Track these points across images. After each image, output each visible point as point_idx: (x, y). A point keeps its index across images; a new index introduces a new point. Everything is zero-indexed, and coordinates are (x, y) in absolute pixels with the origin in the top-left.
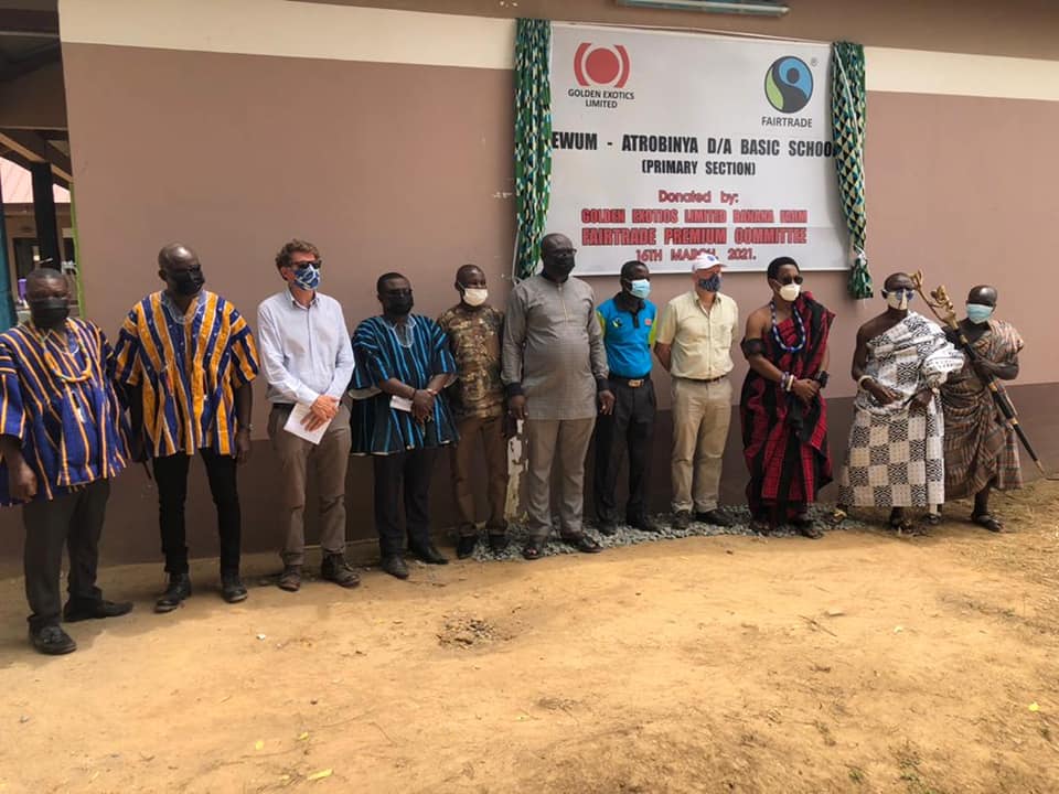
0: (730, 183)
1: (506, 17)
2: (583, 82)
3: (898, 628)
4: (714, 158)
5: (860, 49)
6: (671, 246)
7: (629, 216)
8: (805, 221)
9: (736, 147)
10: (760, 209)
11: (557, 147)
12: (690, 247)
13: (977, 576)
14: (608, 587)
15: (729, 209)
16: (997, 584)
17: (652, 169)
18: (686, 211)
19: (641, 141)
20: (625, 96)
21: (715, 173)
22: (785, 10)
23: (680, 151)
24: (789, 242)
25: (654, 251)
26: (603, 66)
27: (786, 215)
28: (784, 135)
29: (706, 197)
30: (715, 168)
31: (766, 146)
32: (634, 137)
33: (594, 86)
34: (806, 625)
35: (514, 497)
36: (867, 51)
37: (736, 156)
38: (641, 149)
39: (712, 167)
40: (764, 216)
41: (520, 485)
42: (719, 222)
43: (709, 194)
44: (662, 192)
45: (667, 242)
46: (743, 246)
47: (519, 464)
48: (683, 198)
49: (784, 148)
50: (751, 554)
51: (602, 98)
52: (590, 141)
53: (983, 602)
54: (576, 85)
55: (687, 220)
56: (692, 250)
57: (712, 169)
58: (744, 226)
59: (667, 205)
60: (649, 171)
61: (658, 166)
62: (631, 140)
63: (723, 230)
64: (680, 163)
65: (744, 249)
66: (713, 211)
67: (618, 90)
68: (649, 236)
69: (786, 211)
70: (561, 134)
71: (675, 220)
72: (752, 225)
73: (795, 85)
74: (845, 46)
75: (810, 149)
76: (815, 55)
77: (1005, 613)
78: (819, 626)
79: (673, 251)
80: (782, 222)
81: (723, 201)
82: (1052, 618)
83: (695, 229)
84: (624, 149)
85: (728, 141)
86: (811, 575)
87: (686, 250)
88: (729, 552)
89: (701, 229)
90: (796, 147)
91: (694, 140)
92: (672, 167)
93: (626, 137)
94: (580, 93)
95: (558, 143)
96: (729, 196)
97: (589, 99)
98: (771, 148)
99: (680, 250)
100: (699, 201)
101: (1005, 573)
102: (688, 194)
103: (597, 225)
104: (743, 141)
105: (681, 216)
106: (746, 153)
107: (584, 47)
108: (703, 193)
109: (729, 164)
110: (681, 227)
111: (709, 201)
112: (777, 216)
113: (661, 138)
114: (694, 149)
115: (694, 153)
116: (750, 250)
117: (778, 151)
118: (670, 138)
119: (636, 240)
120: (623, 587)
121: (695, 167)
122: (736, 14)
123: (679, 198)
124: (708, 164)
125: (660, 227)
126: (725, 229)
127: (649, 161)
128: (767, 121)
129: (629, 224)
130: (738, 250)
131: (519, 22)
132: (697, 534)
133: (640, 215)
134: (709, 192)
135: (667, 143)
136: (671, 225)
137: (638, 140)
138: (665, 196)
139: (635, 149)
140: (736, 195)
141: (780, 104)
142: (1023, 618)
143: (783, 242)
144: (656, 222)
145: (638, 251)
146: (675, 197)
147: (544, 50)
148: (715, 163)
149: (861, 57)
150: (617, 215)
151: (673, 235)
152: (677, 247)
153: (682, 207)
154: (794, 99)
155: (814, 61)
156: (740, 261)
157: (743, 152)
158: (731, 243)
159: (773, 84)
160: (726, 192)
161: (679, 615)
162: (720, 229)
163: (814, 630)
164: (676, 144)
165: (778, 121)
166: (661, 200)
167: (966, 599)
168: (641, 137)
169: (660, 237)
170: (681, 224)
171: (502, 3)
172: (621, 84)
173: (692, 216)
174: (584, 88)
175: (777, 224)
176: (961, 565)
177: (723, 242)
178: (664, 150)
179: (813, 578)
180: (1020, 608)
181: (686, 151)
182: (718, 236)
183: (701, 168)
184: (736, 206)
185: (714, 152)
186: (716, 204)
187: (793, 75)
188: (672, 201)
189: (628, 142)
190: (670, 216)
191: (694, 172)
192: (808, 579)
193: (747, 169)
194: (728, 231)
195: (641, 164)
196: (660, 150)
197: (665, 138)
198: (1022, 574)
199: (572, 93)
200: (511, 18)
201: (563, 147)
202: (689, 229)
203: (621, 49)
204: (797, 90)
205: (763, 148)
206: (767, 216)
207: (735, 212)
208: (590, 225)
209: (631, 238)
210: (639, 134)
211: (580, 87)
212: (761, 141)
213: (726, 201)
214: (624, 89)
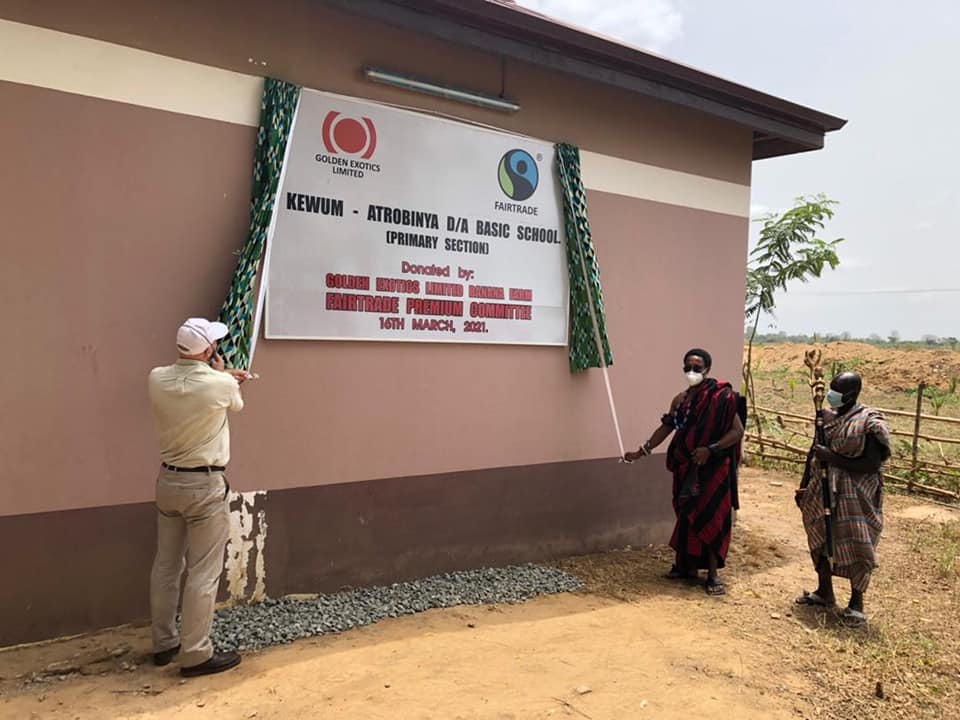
0: (466, 260)
1: (255, 75)
2: (330, 149)
3: (644, 702)
4: (452, 235)
5: (576, 150)
6: (413, 315)
7: (373, 284)
8: (530, 300)
9: (472, 226)
10: (492, 286)
11: (303, 210)
12: (430, 318)
13: (690, 636)
14: (355, 678)
15: (465, 284)
16: (710, 643)
17: (396, 241)
18: (427, 283)
19: (385, 212)
20: (372, 167)
21: (454, 250)
22: (516, 107)
23: (422, 226)
24: (517, 318)
25: (397, 319)
26: (350, 136)
27: (515, 294)
28: (514, 220)
29: (445, 272)
30: (454, 245)
31: (498, 228)
32: (380, 208)
33: (341, 154)
34: (560, 709)
35: (242, 576)
36: (581, 153)
37: (472, 236)
38: (385, 221)
39: (451, 243)
40: (496, 293)
41: (248, 563)
42: (457, 295)
43: (448, 268)
44: (404, 263)
45: (409, 312)
46: (477, 319)
47: (249, 539)
48: (424, 272)
49: (513, 232)
50: (491, 626)
51: (349, 167)
52: (336, 208)
53: (704, 664)
54: (324, 152)
55: (428, 293)
56: (432, 321)
57: (451, 245)
58: (478, 300)
59: (410, 277)
60: (393, 242)
61: (401, 238)
62: (376, 211)
63: (460, 304)
64: (421, 237)
65: (478, 322)
66: (452, 285)
67: (365, 161)
68: (391, 305)
69: (514, 290)
70: (307, 197)
71: (417, 291)
72: (485, 301)
73: (524, 176)
74: (565, 146)
75: (539, 235)
76: (542, 152)
77: (725, 674)
78: (572, 708)
79: (414, 320)
80: (511, 299)
81: (460, 276)
82: (764, 675)
83: (435, 301)
84: (369, 219)
85: (465, 221)
86: (551, 646)
87: (427, 320)
88: (470, 626)
89: (441, 301)
90: (523, 232)
91: (435, 217)
92: (414, 240)
93: (372, 208)
94: (328, 159)
95: (304, 206)
96: (465, 272)
97: (337, 166)
98: (502, 231)
99: (421, 320)
100: (439, 274)
101: (712, 630)
102: (428, 267)
103: (342, 291)
104: (478, 222)
105: (422, 287)
106: (481, 233)
107: (332, 115)
108: (442, 268)
109: (466, 242)
110: (422, 298)
111: (448, 275)
112: (507, 294)
113: (404, 211)
114: (435, 225)
115: (435, 229)
116: (484, 323)
117: (508, 234)
118: (413, 213)
119: (380, 307)
120: (370, 678)
121: (435, 242)
122: (474, 105)
123: (421, 270)
124: (447, 240)
125: (403, 297)
126: (462, 302)
127: (393, 233)
128: (499, 206)
129: (373, 292)
130: (473, 322)
131: (268, 81)
132: (435, 607)
133: (383, 284)
134: (448, 267)
135: (410, 217)
136: (413, 296)
137: (383, 212)
138: (407, 267)
139: (380, 220)
140: (472, 272)
141: (511, 192)
142: (742, 679)
143: (512, 318)
144: (398, 291)
145: (381, 319)
146: (418, 269)
147: (289, 113)
148: (454, 240)
149: (577, 158)
150: (363, 282)
151: (413, 305)
152: (418, 317)
153: (423, 279)
154: (523, 189)
155: (539, 157)
156: (475, 333)
157: (478, 233)
158: (467, 316)
159: (504, 172)
160: (463, 268)
161: (434, 709)
162: (458, 302)
163: (568, 714)
164: (419, 219)
165: (509, 207)
166: (404, 271)
167: (690, 662)
168: (386, 209)
169: (402, 306)
170: (422, 295)
171: (251, 60)
172: (368, 155)
173: (433, 288)
174: (332, 155)
175: (507, 301)
176: (676, 624)
177: (460, 314)
178: (408, 224)
179: (554, 650)
180: (738, 670)
181: (428, 226)
182: (455, 309)
183: (441, 243)
184: (471, 282)
185: (452, 229)
186: (453, 279)
187: (522, 166)
188: (413, 272)
189: (373, 213)
190: (413, 286)
191: (435, 247)
192: (549, 652)
193: (481, 248)
194: (464, 305)
195: (386, 234)
196: (404, 223)
197: (408, 212)
198: (725, 630)
199: (319, 158)
200: (260, 76)
201: (309, 210)
202: (430, 300)
203: (368, 122)
204: (525, 180)
205: (496, 231)
206: (497, 292)
207: (471, 287)
208: (334, 290)
209: (374, 305)
210: (384, 206)
211: (328, 154)
212: (494, 224)
213: (463, 277)
214: (371, 161)
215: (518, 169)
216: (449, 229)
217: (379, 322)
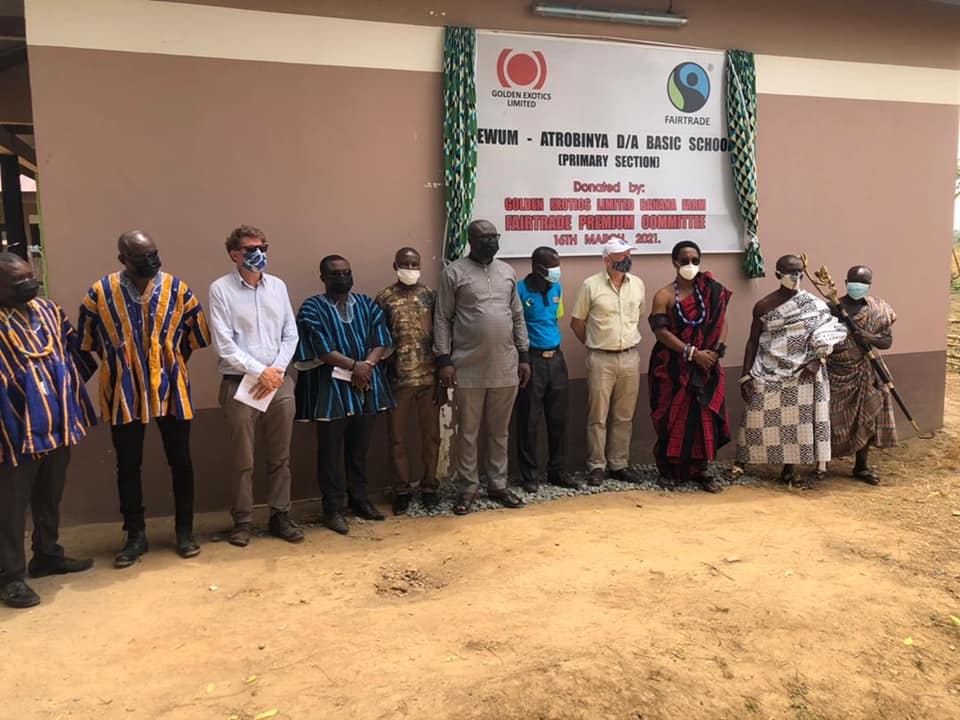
0: (637, 174)
1: (436, 25)
2: (505, 84)
3: (789, 572)
4: (623, 152)
5: (750, 56)
6: (586, 231)
7: (547, 204)
8: (704, 209)
9: (642, 142)
10: (664, 198)
11: (482, 142)
12: (601, 232)
13: (856, 525)
14: (532, 538)
15: (636, 198)
16: (876, 532)
17: (568, 163)
18: (598, 200)
19: (557, 137)
20: (543, 97)
21: (624, 166)
22: (684, 21)
23: (592, 146)
24: (690, 228)
25: (570, 236)
26: (522, 70)
27: (687, 203)
28: (685, 132)
29: (615, 188)
30: (624, 161)
31: (668, 142)
32: (551, 134)
33: (515, 87)
34: (707, 571)
35: (445, 458)
36: (757, 58)
37: (643, 151)
38: (557, 145)
39: (621, 160)
40: (668, 204)
41: (450, 448)
42: (627, 209)
43: (618, 184)
44: (576, 183)
45: (581, 228)
46: (649, 231)
47: (450, 428)
48: (595, 189)
49: (685, 144)
50: (659, 507)
51: (522, 99)
52: (512, 137)
53: (863, 548)
54: (499, 87)
55: (599, 208)
56: (604, 235)
57: (621, 162)
58: (650, 213)
59: (581, 195)
60: (564, 164)
61: (573, 160)
62: (549, 136)
63: (631, 217)
64: (592, 157)
65: (650, 234)
66: (622, 200)
67: (536, 91)
68: (564, 223)
69: (687, 200)
70: (486, 131)
71: (588, 208)
72: (656, 213)
73: (695, 87)
74: (738, 53)
75: (709, 144)
76: (712, 61)
77: (883, 557)
78: (718, 571)
79: (586, 236)
80: (683, 209)
81: (631, 191)
82: (924, 561)
83: (606, 216)
84: (542, 144)
85: (635, 138)
86: (713, 525)
87: (599, 235)
88: (639, 506)
89: (612, 216)
90: (696, 143)
91: (605, 136)
92: (585, 161)
93: (544, 134)
94: (503, 94)
95: (483, 139)
96: (636, 186)
97: (511, 98)
98: (673, 143)
99: (593, 235)
100: (609, 191)
101: (882, 522)
102: (598, 185)
103: (519, 213)
104: (648, 137)
105: (594, 204)
106: (652, 148)
107: (505, 52)
108: (613, 184)
109: (636, 158)
110: (594, 214)
111: (618, 191)
112: (679, 205)
113: (575, 134)
114: (605, 144)
115: (604, 148)
116: (656, 235)
117: (679, 146)
118: (583, 135)
119: (554, 226)
120: (544, 539)
121: (605, 161)
122: (641, 25)
123: (592, 189)
124: (617, 157)
125: (575, 215)
126: (633, 216)
127: (564, 155)
128: (670, 120)
129: (547, 212)
130: (645, 234)
131: (448, 30)
132: (610, 490)
133: (557, 204)
134: (619, 183)
135: (581, 140)
136: (584, 213)
137: (554, 137)
138: (579, 186)
139: (552, 145)
140: (643, 186)
141: (681, 104)
142: (898, 562)
143: (685, 228)
144: (571, 210)
145: (556, 236)
146: (589, 188)
147: (469, 55)
148: (624, 157)
149: (751, 64)
150: (537, 204)
151: (585, 221)
152: (590, 233)
153: (594, 197)
154: (693, 100)
155: (711, 67)
156: (647, 244)
157: (648, 148)
158: (638, 228)
159: (675, 87)
160: (634, 183)
161: (594, 563)
162: (629, 216)
163: (714, 575)
164: (589, 140)
165: (680, 120)
166: (576, 190)
167: (848, 546)
168: (558, 134)
169: (575, 223)
170: (594, 211)
171: (432, 13)
172: (539, 86)
173: (604, 204)
174: (506, 89)
175: (679, 211)
176: (844, 515)
177: (631, 227)
178: (579, 145)
179: (713, 529)
180: (895, 553)
181: (598, 146)
182: (627, 223)
183: (611, 161)
184: (642, 196)
185: (622, 147)
186: (625, 194)
187: (693, 78)
188: (585, 191)
189: (545, 140)
190: (584, 204)
191: (605, 165)
192: (708, 530)
193: (652, 162)
194: (636, 218)
195: (558, 158)
196: (575, 145)
197: (579, 135)
198: (898, 523)
199: (495, 94)
200: (440, 25)
201: (488, 142)
202: (601, 216)
203: (539, 55)
204: (695, 91)
205: (666, 144)
206: (670, 204)
207: (642, 201)
208: (513, 213)
209: (549, 224)
210: (555, 131)
211: (502, 89)
212: (664, 138)
213: (634, 191)
214: (542, 91)
215: (688, 82)
216: (619, 147)
217: (553, 239)
